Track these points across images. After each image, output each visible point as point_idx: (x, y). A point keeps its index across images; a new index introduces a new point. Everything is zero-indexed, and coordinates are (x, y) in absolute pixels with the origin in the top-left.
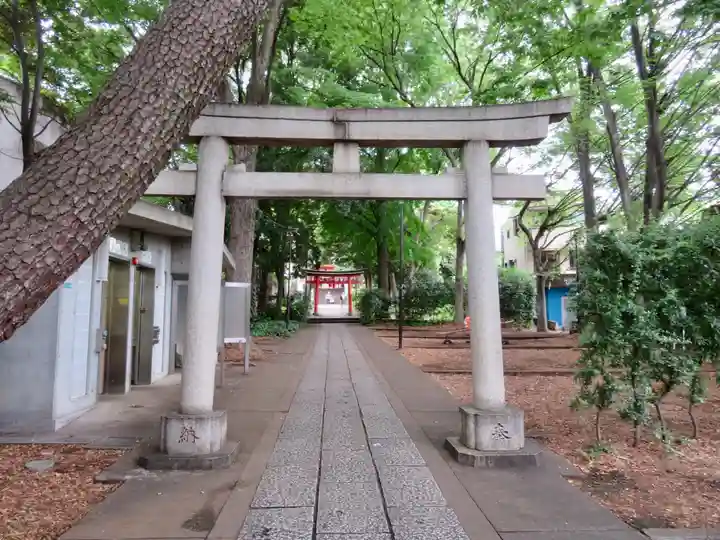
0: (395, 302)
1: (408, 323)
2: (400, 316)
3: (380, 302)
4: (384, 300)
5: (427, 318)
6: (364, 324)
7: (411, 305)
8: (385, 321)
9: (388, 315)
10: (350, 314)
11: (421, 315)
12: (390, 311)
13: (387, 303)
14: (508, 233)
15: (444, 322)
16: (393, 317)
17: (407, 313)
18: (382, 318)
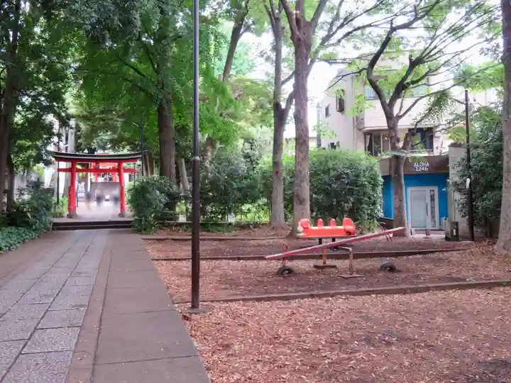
0: (186, 198)
1: (205, 226)
2: (193, 217)
3: (164, 199)
4: (170, 195)
5: (232, 219)
6: (139, 231)
7: (207, 201)
8: (170, 226)
9: (175, 217)
10: (122, 215)
11: (224, 214)
12: (177, 209)
13: (173, 199)
14: (327, 109)
15: (256, 225)
16: (182, 219)
17: (204, 212)
18: (165, 220)
